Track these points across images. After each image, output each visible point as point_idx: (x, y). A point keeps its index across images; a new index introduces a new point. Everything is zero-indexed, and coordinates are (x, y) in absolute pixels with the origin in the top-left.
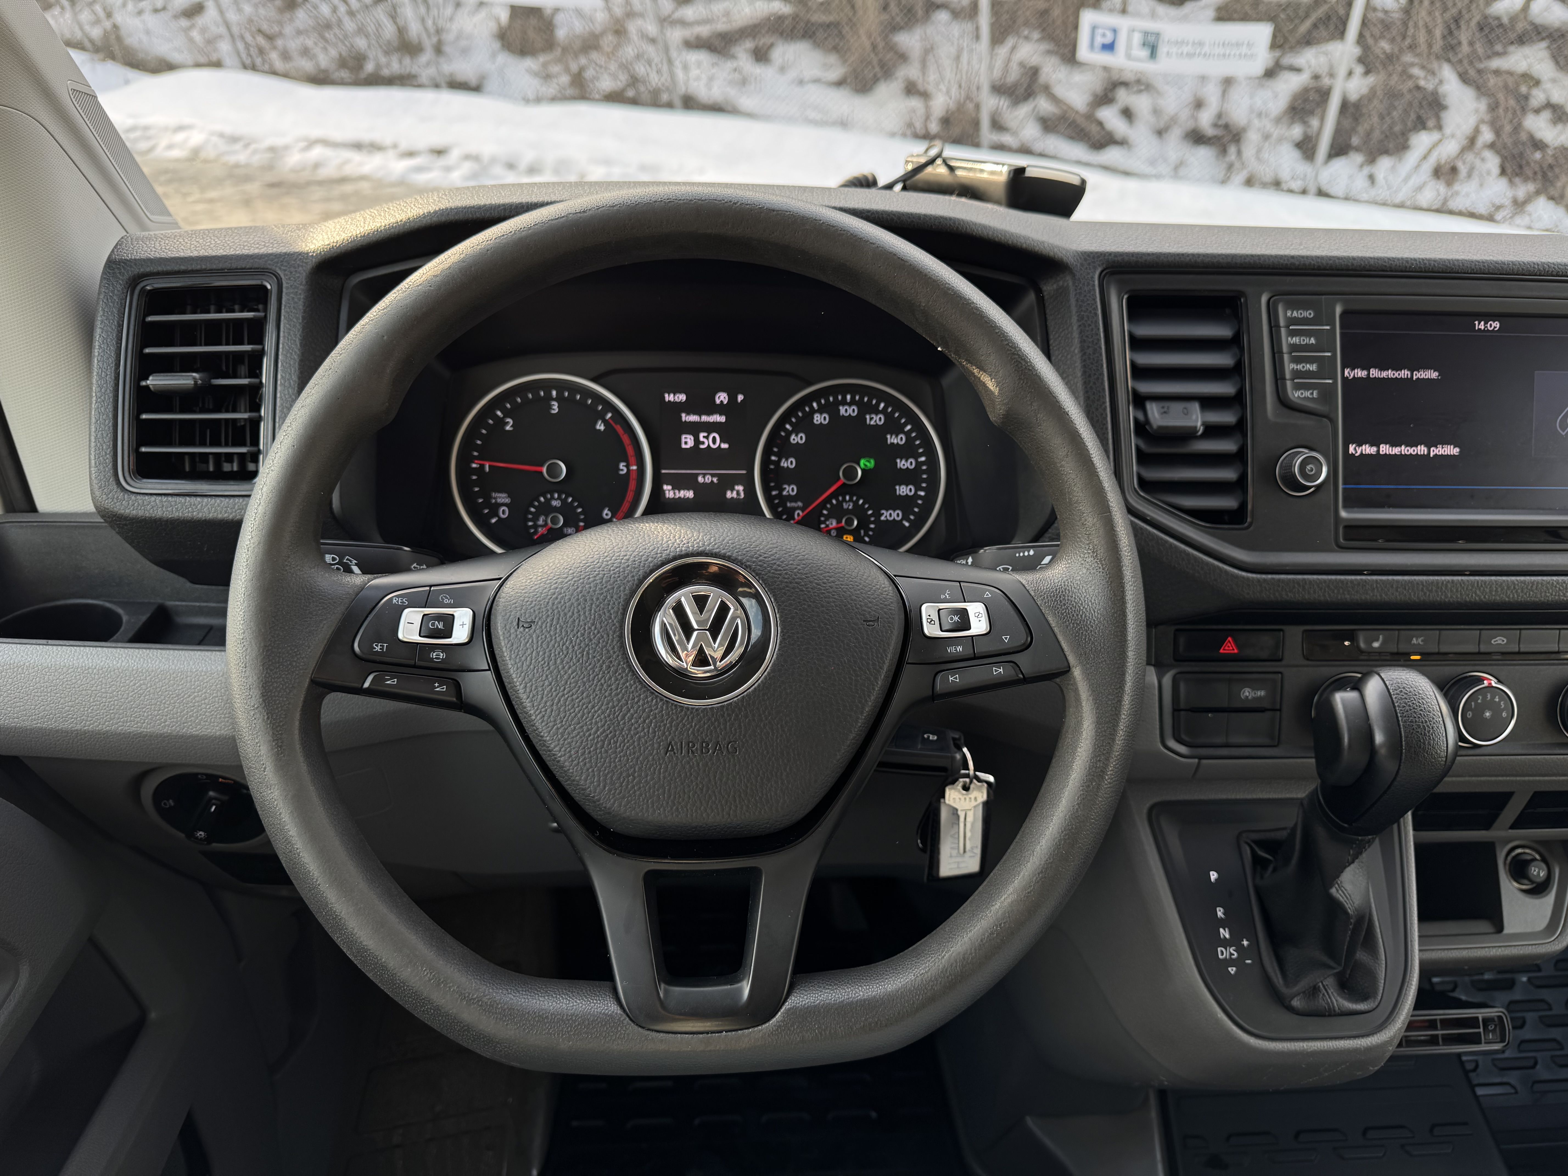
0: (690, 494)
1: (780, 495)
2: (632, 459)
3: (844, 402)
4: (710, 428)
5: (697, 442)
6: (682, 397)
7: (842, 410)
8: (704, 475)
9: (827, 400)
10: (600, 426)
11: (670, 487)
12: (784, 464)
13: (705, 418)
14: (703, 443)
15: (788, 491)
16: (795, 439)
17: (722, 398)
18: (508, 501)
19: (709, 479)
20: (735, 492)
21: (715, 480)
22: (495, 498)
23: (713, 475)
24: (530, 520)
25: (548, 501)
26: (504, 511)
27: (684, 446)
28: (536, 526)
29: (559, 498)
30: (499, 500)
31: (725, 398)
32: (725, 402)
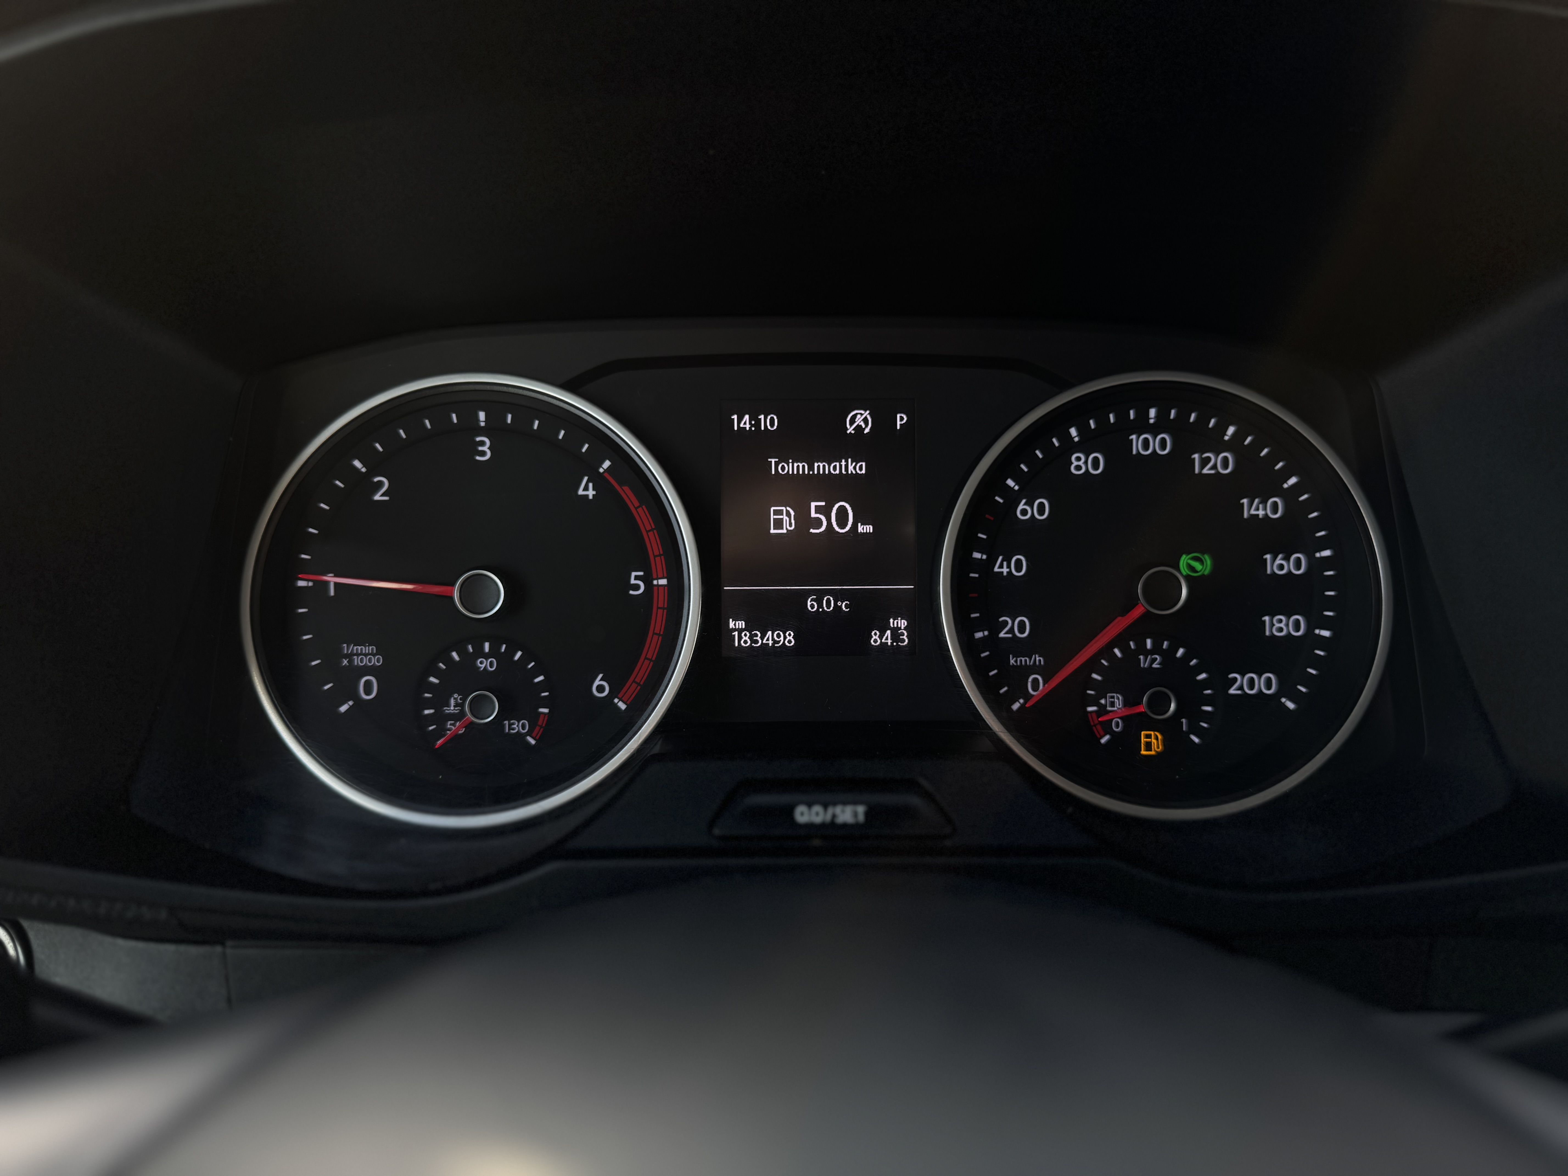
0: (789, 639)
1: (992, 641)
2: (658, 563)
3: (1142, 426)
4: (830, 489)
5: (804, 521)
6: (769, 422)
7: (1137, 443)
8: (820, 596)
9: (1102, 421)
10: (587, 490)
11: (741, 624)
12: (1001, 568)
13: (821, 467)
14: (819, 524)
15: (1011, 631)
16: (1025, 511)
17: (859, 421)
18: (376, 661)
19: (829, 604)
20: (889, 634)
21: (844, 606)
22: (349, 656)
23: (839, 596)
24: (428, 704)
25: (469, 660)
26: (368, 685)
27: (773, 531)
28: (441, 718)
29: (494, 652)
30: (356, 661)
31: (865, 420)
32: (867, 431)
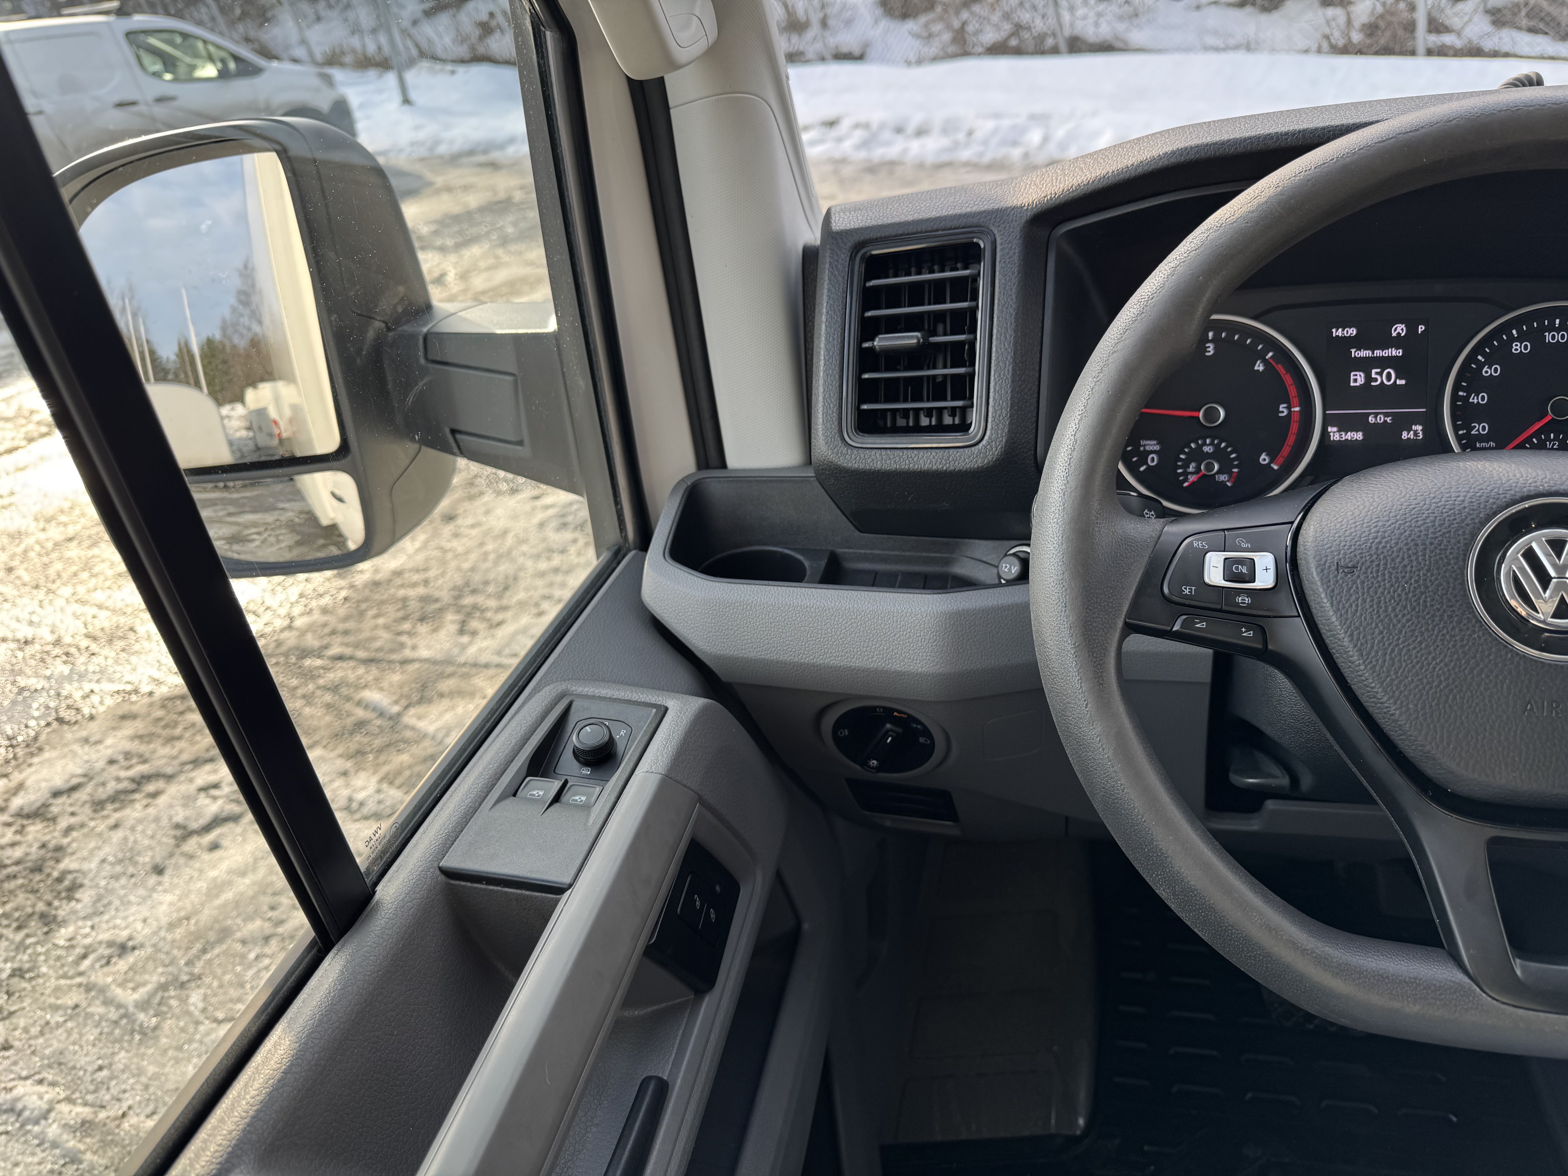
0: (1359, 436)
1: (1468, 435)
2: (1295, 400)
3: (1551, 328)
4: (1383, 363)
5: (1369, 378)
6: (1352, 332)
7: (1548, 337)
8: (1376, 415)
9: (1531, 326)
10: (1259, 367)
11: (1335, 429)
12: (1474, 400)
13: (1378, 353)
14: (1376, 380)
15: (1478, 430)
16: (1486, 371)
17: (1399, 330)
18: (1157, 448)
19: (1381, 419)
20: (1412, 433)
21: (1388, 420)
22: (1144, 446)
23: (1386, 415)
24: (1180, 467)
25: (1200, 447)
26: (1153, 459)
27: (1352, 384)
28: (1185, 474)
29: (1212, 444)
30: (1147, 448)
31: (1402, 329)
32: (1403, 335)
